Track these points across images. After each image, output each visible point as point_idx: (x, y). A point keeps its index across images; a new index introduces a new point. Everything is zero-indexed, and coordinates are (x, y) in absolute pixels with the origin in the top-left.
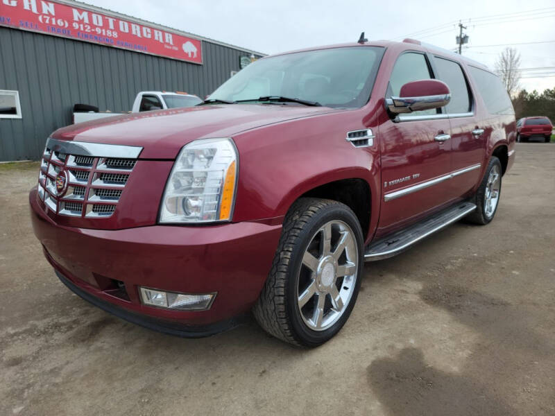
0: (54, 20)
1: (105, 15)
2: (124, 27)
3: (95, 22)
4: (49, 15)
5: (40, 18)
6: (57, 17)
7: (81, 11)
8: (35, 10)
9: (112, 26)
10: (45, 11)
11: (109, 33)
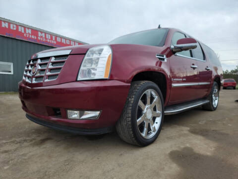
0: (30, 36)
1: (51, 35)
2: (59, 40)
3: (47, 37)
4: (29, 34)
5: (25, 35)
6: (32, 35)
7: (42, 32)
8: (23, 32)
9: (54, 39)
10: (27, 32)
11: (53, 42)
